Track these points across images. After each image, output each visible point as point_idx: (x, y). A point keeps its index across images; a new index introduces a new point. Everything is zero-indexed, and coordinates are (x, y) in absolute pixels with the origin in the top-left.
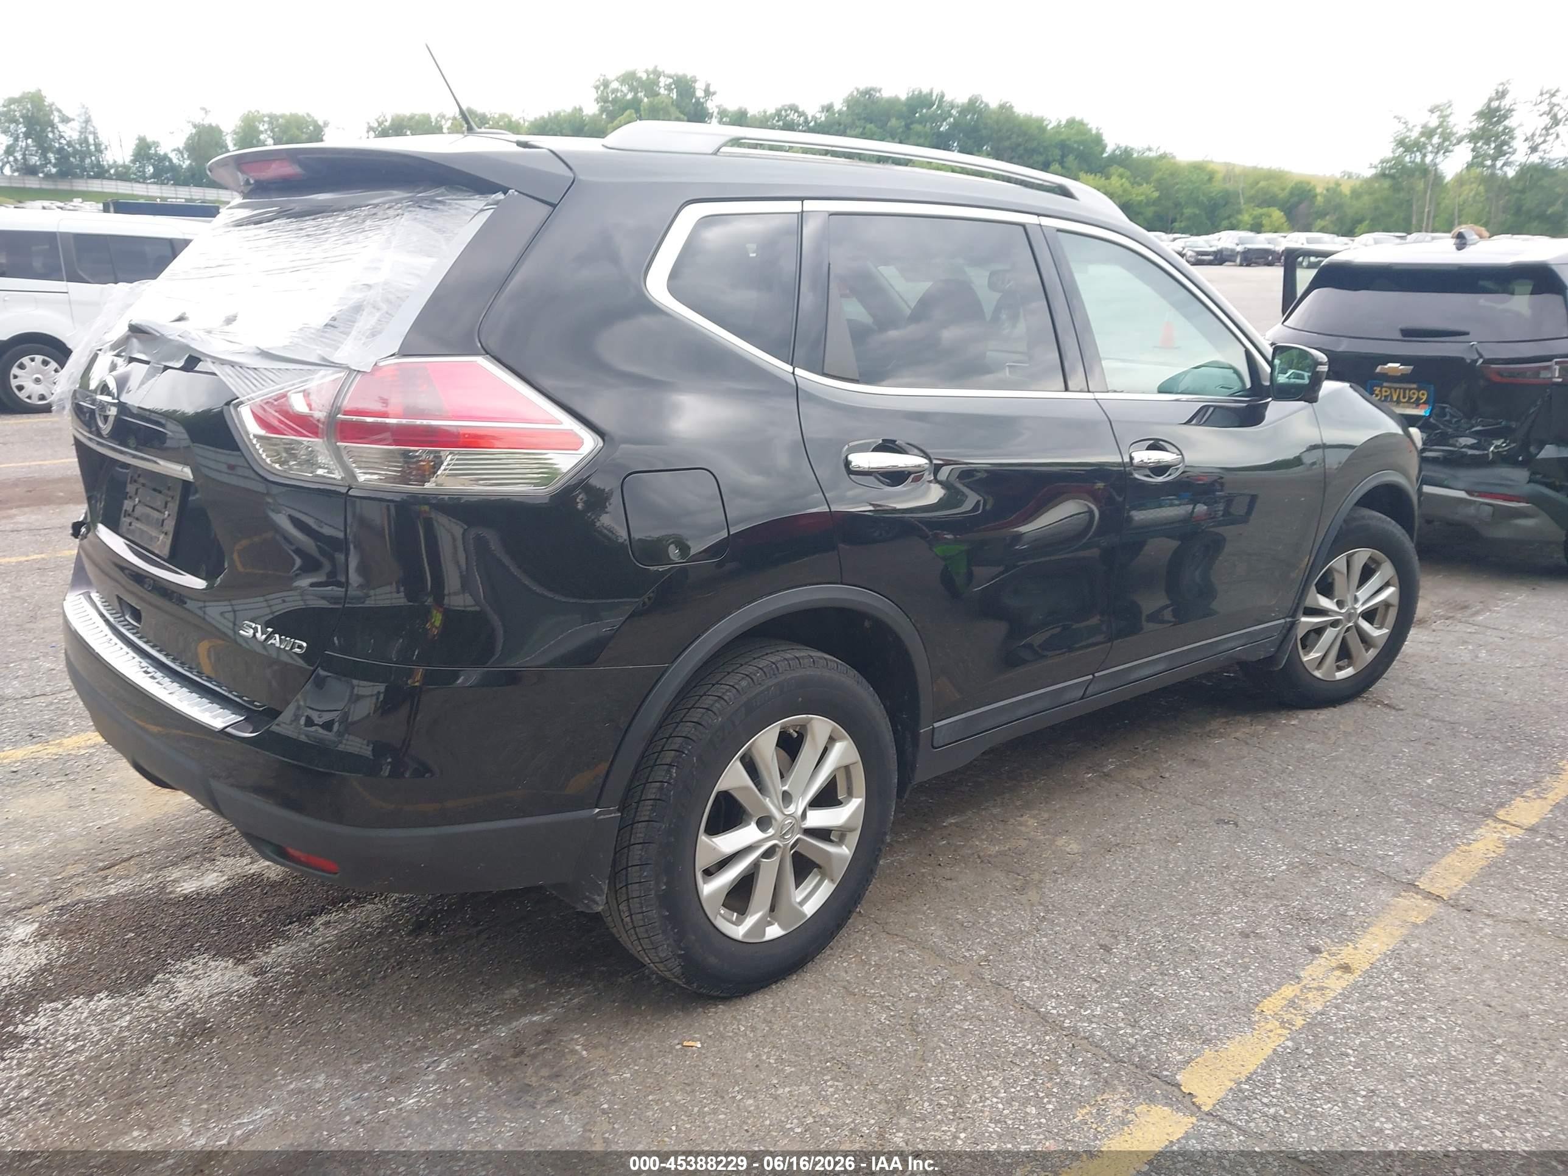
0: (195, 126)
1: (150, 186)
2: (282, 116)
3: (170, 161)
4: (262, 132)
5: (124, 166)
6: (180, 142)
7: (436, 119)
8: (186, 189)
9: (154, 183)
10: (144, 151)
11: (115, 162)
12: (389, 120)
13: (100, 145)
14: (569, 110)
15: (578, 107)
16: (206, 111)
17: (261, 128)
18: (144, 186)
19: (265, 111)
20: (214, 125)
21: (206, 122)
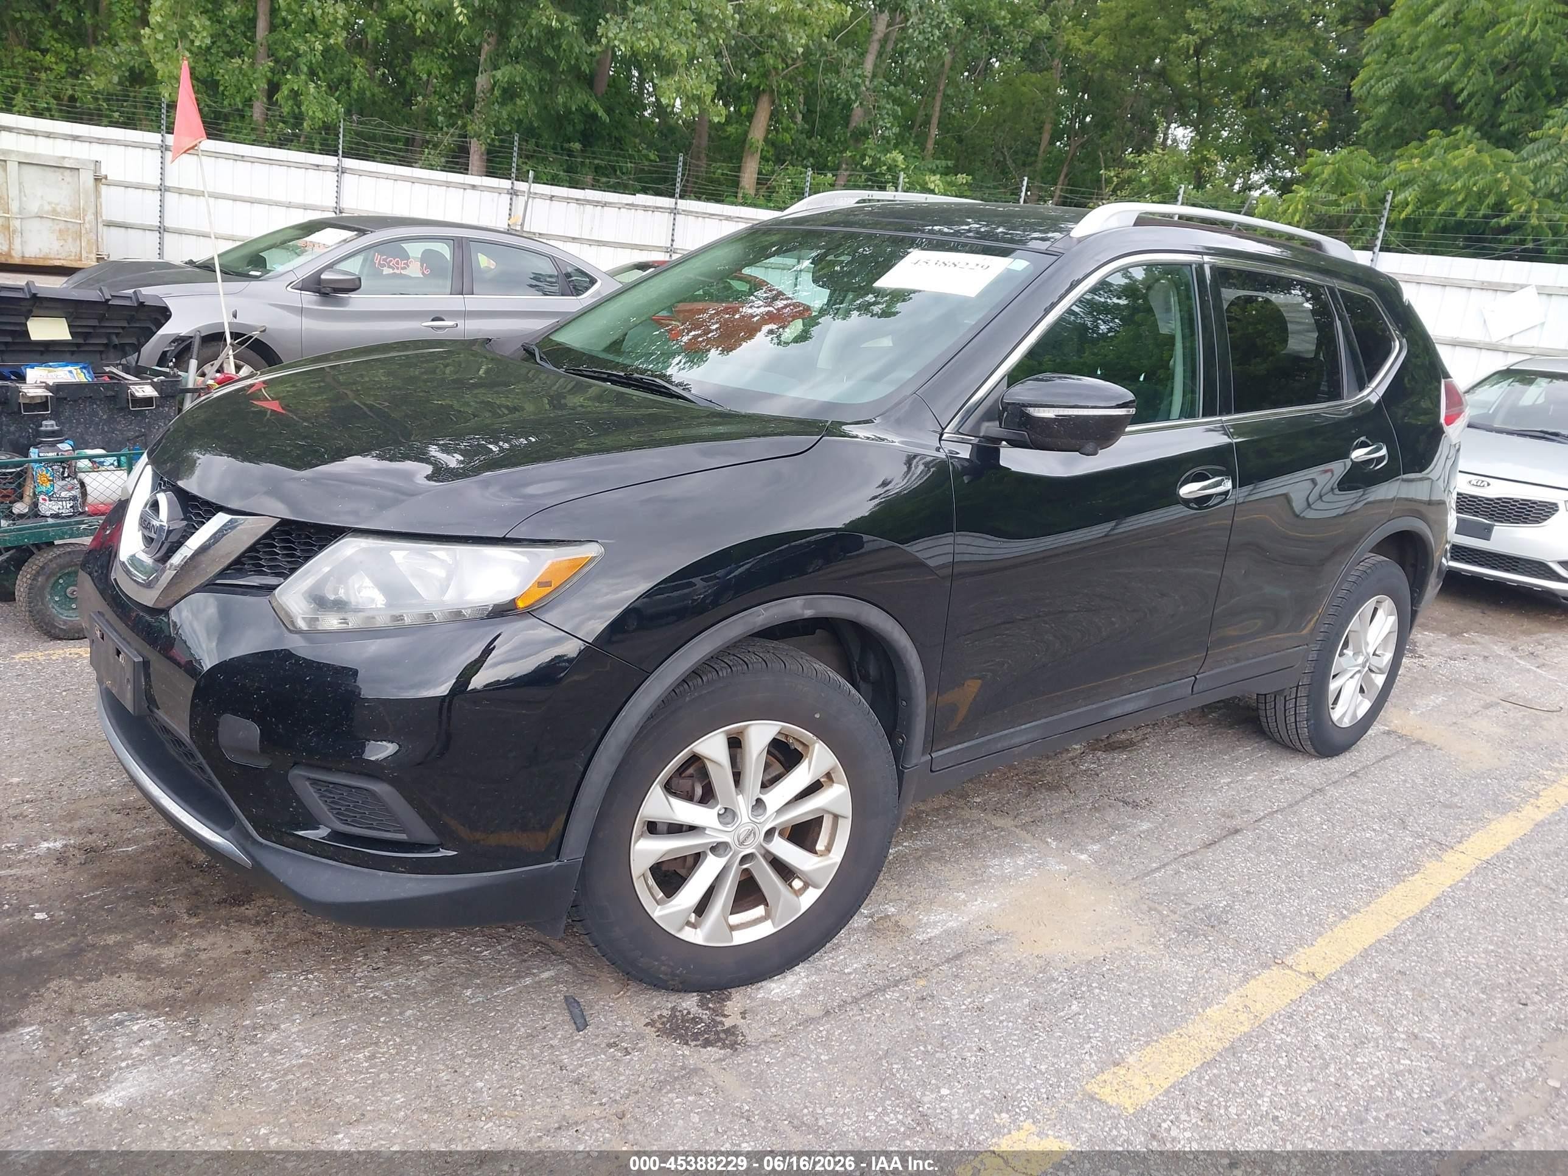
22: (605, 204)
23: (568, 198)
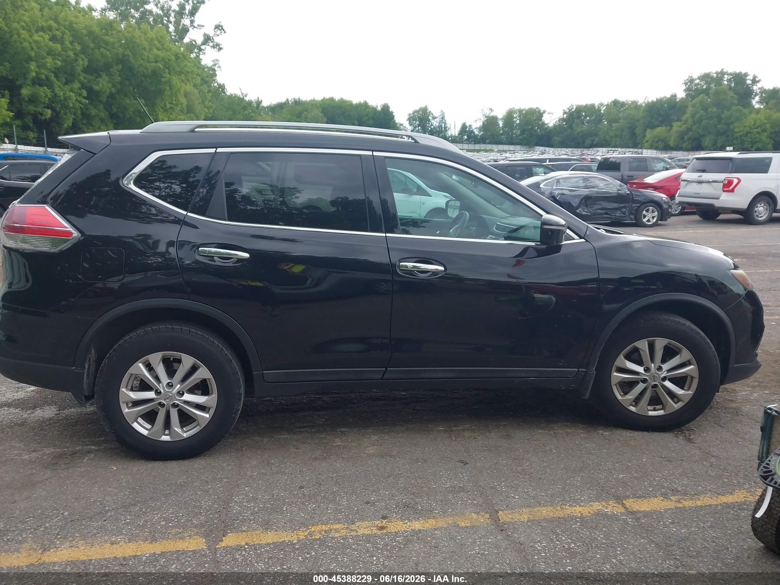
0: (486, 117)
1: (464, 145)
2: (524, 110)
3: (474, 133)
4: (515, 118)
5: (455, 136)
6: (479, 124)
7: (598, 106)
8: (478, 145)
9: (466, 143)
10: (464, 129)
11: (452, 135)
12: (575, 108)
13: (447, 128)
14: (668, 96)
15: (674, 94)
16: (491, 110)
17: (515, 116)
18: (462, 145)
19: (517, 107)
20: (495, 116)
21: (492, 114)
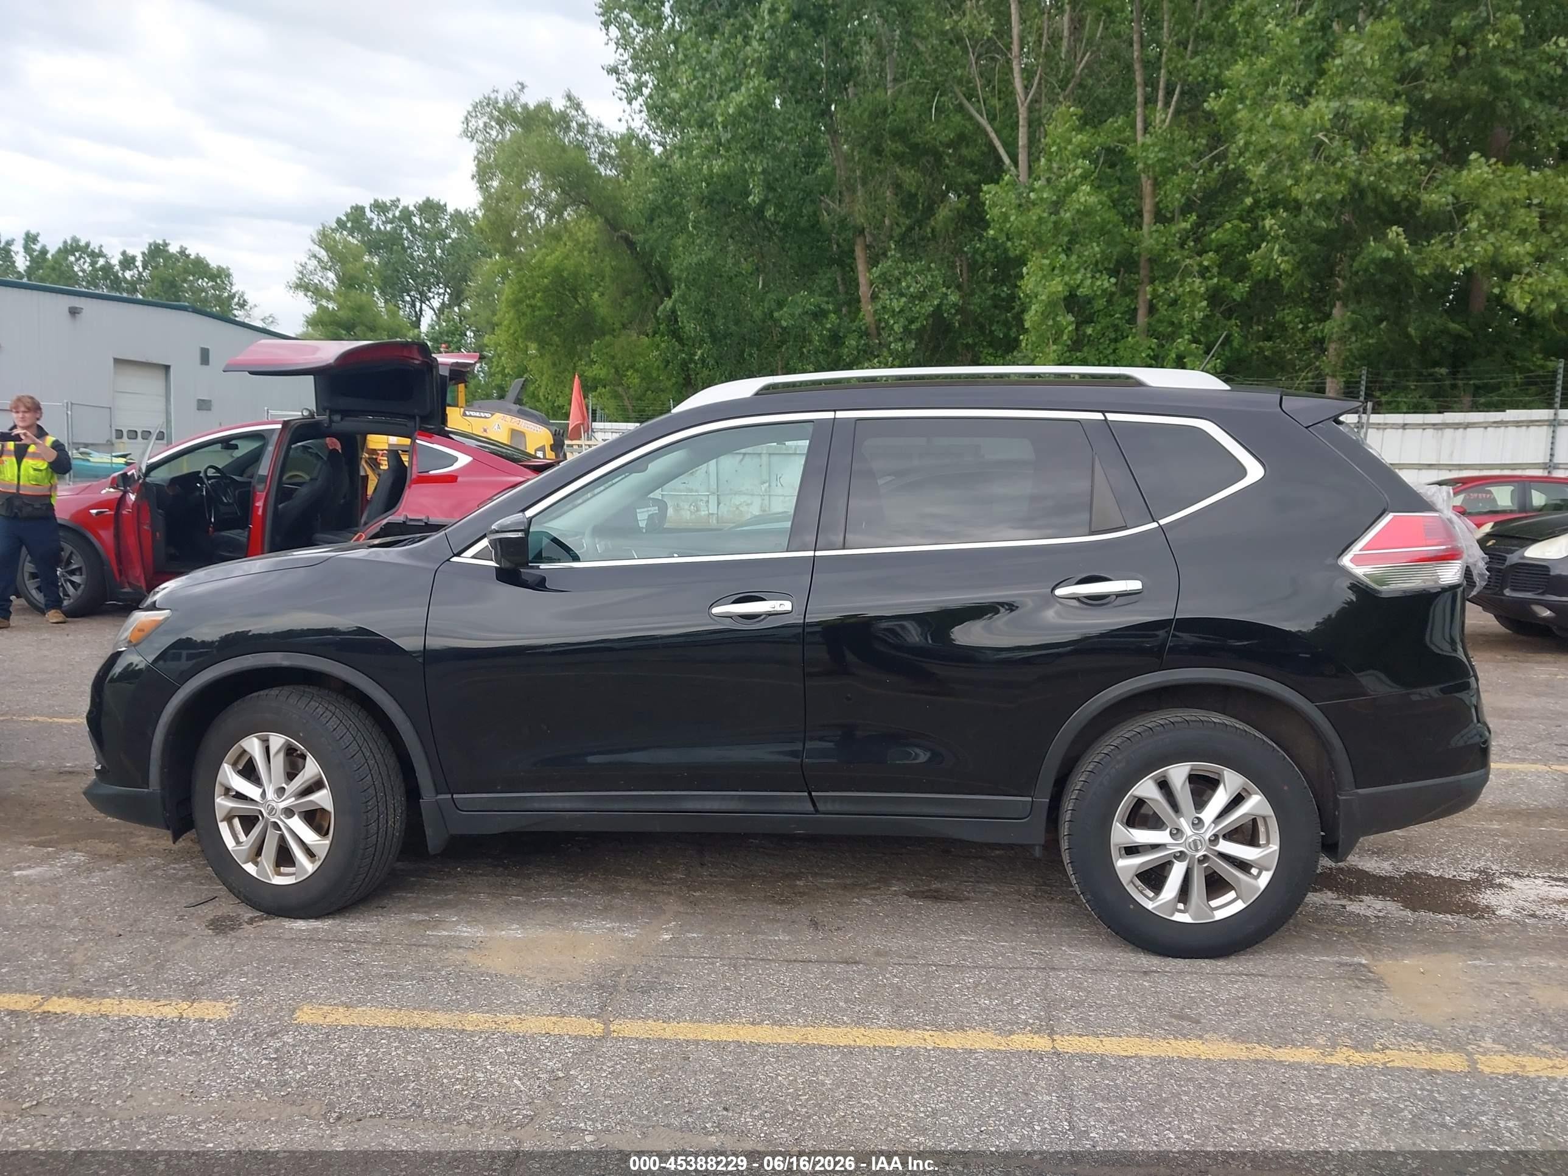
22: (1467, 426)
23: (1424, 424)
